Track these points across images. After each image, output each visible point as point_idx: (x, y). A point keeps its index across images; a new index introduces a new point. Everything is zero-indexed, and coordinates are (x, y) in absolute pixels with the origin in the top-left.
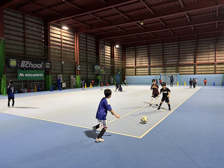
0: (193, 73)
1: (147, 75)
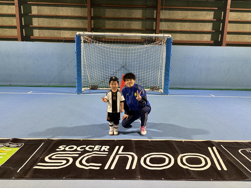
0: (207, 38)
1: (15, 39)
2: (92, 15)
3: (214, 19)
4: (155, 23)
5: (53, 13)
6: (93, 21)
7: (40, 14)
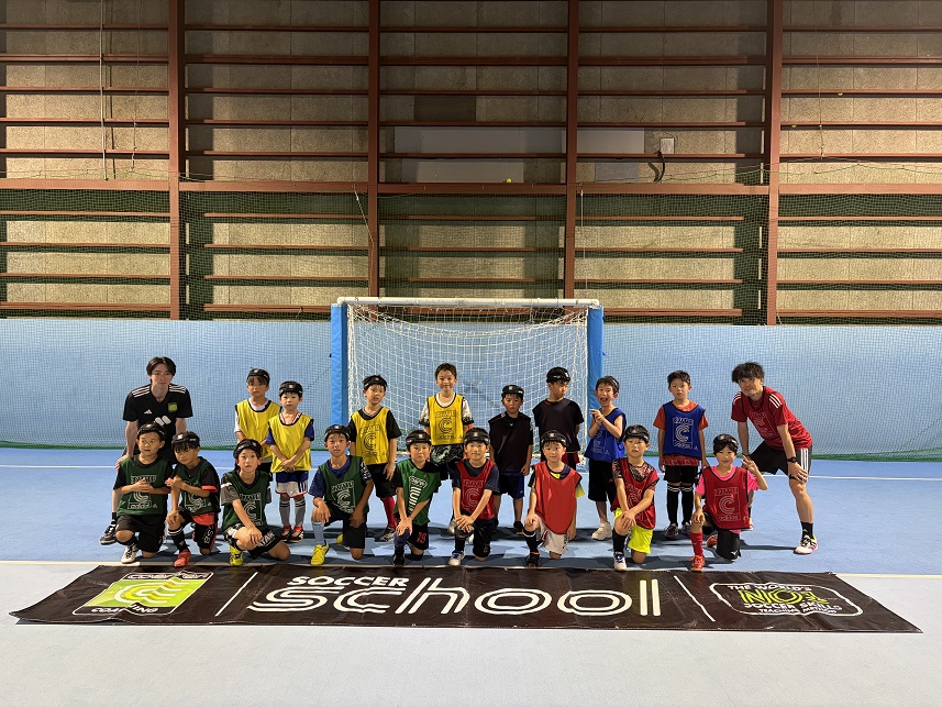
1: (162, 314)
2: (382, 244)
3: (736, 247)
4: (561, 260)
5: (271, 242)
6: (383, 259)
7: (235, 244)
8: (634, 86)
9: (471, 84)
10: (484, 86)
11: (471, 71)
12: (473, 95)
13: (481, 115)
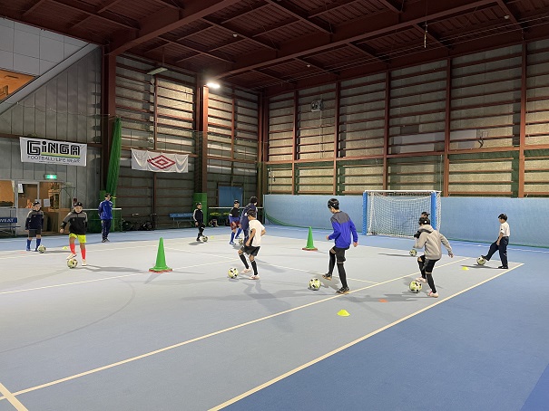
2: (389, 172)
3: (512, 169)
6: (389, 177)
7: (351, 174)
8: (473, 114)
9: (417, 121)
10: (422, 121)
11: (418, 117)
12: (418, 124)
13: (420, 130)
